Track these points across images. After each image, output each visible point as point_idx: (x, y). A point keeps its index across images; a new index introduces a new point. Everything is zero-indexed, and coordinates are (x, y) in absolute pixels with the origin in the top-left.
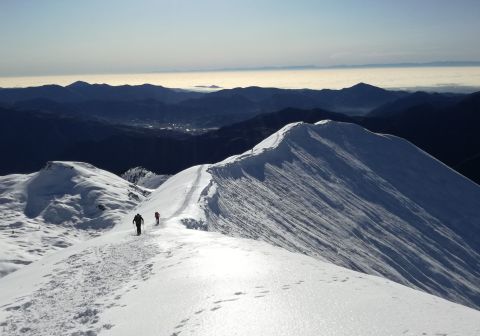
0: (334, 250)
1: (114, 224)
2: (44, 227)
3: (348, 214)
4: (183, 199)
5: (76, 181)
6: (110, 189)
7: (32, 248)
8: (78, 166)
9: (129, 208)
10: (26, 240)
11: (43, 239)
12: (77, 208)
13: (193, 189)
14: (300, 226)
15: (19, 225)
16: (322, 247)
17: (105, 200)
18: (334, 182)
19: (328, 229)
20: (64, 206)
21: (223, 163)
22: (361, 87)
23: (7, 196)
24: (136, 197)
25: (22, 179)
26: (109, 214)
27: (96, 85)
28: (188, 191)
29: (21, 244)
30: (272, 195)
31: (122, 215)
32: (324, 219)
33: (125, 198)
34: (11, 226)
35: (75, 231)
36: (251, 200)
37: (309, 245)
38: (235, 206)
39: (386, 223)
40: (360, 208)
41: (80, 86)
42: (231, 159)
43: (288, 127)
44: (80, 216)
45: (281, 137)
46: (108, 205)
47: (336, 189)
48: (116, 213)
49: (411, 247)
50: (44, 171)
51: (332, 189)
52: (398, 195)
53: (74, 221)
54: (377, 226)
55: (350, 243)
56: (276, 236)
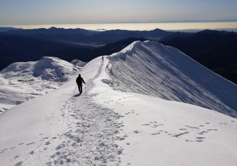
0: (156, 90)
1: (68, 80)
2: (42, 81)
3: (158, 76)
4: (98, 69)
5: (53, 64)
6: (66, 67)
7: (38, 89)
8: (54, 59)
9: (73, 74)
10: (35, 86)
11: (42, 85)
12: (54, 74)
13: (102, 65)
14: (143, 81)
15: (32, 80)
16: (152, 89)
17: (64, 71)
18: (152, 64)
19: (153, 82)
20: (49, 73)
21: (112, 55)
22: (157, 30)
23: (28, 70)
24: (76, 70)
25: (33, 63)
26: (66, 76)
27: (59, 29)
28: (99, 66)
29: (34, 87)
30: (131, 69)
31: (71, 77)
32: (150, 78)
33: (72, 71)
34: (29, 81)
35: (54, 83)
36: (124, 70)
37: (147, 89)
38: (119, 73)
39: (171, 79)
40: (163, 74)
41: (53, 29)
42: (115, 54)
43: (134, 43)
44: (55, 77)
45: (132, 46)
46: (66, 73)
47: (153, 67)
48: (69, 76)
49: (181, 88)
50: (41, 60)
51: (152, 66)
52: (174, 69)
53: (53, 79)
54: (169, 81)
55: (161, 87)
56: (136, 85)
